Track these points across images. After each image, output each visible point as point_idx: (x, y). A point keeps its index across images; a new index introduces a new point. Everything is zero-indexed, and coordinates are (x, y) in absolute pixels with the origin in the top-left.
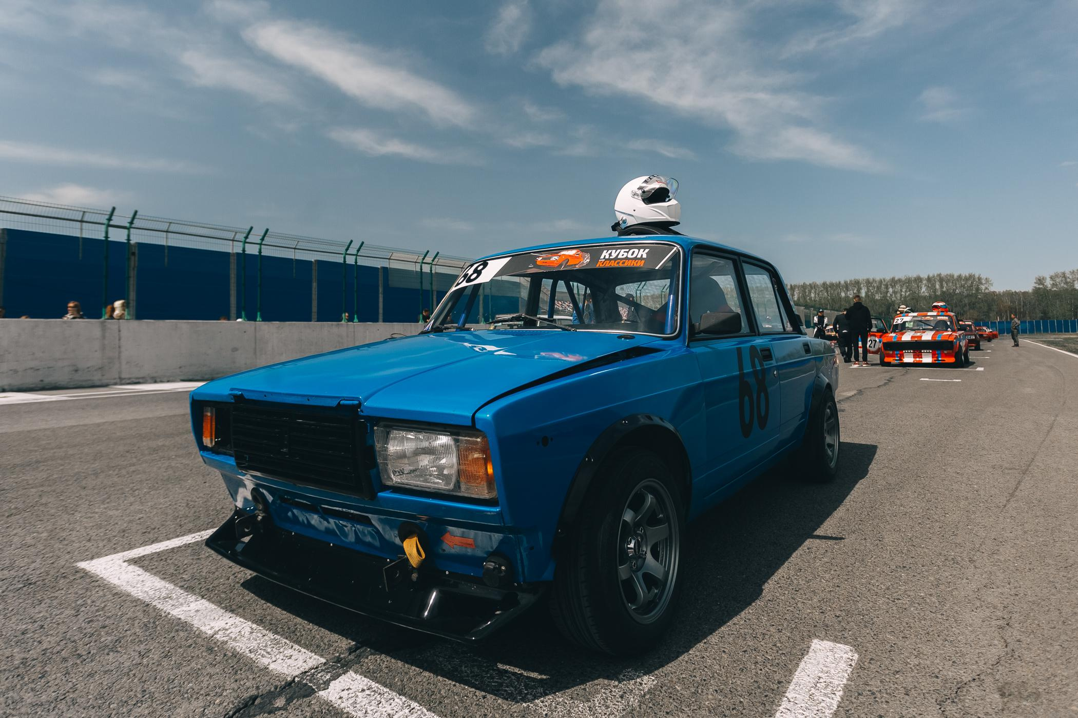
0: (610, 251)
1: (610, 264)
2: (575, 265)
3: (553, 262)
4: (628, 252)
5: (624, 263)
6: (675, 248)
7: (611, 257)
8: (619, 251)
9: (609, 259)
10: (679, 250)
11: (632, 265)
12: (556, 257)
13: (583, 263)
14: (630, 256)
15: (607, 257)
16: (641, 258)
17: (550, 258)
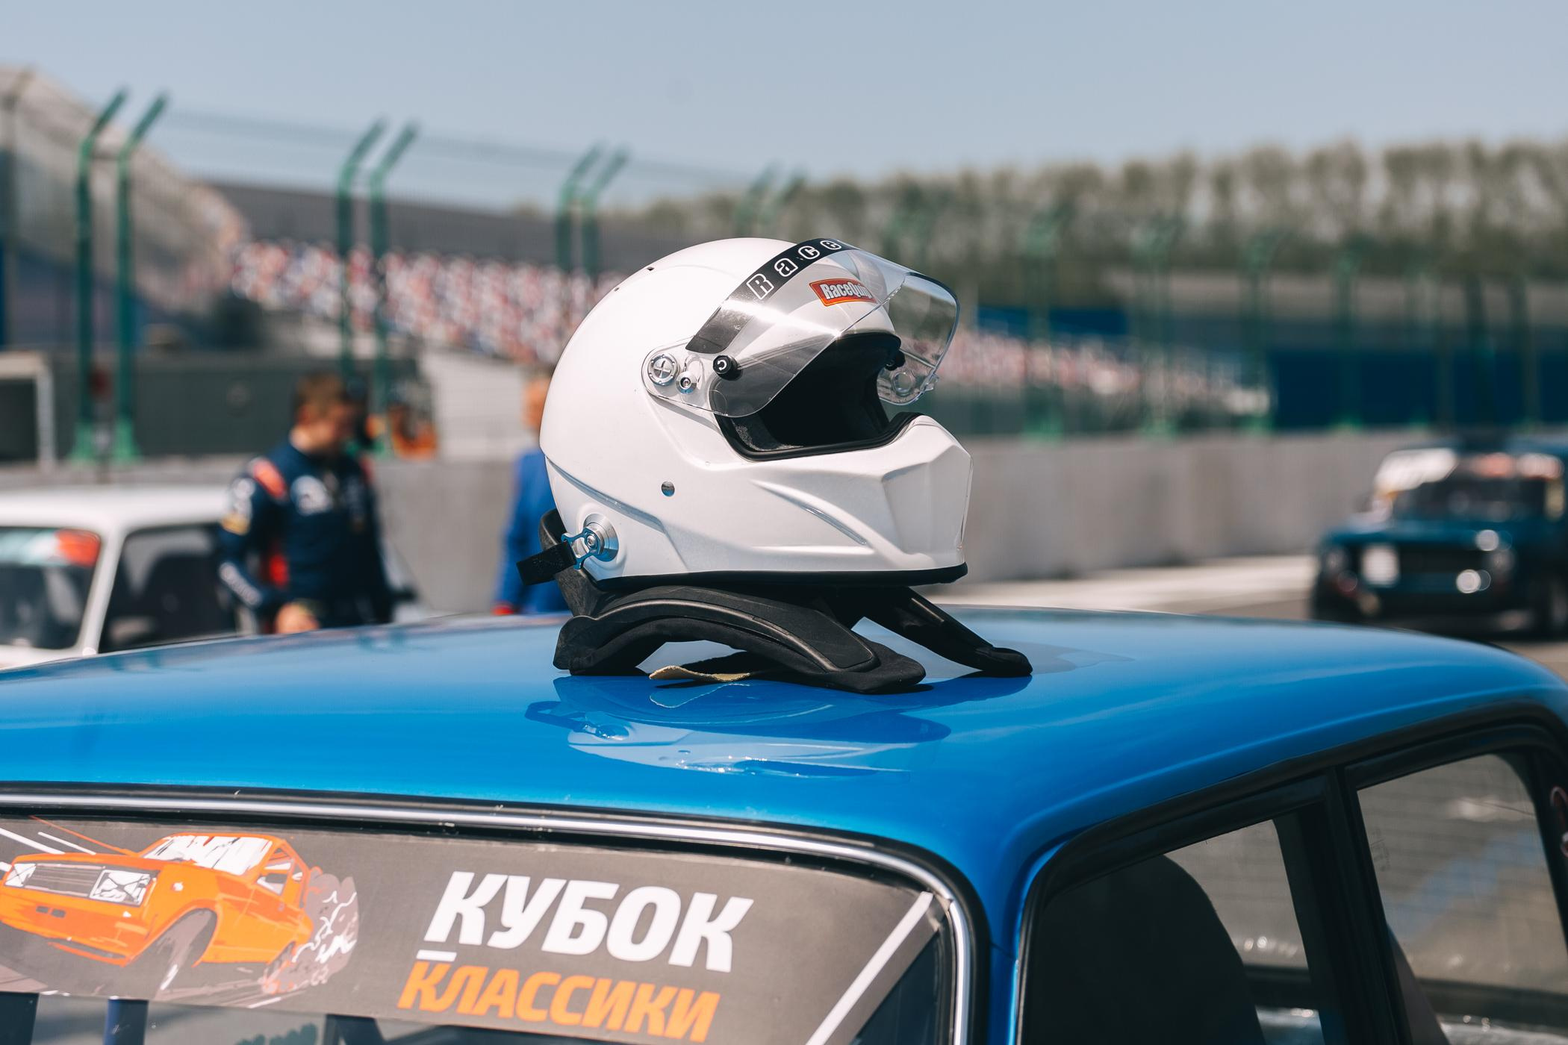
0: (492, 883)
1: (490, 998)
2: (261, 968)
3: (104, 919)
4: (608, 908)
5: (579, 1001)
6: (924, 900)
7: (499, 940)
8: (550, 887)
9: (481, 956)
10: (944, 920)
11: (634, 1025)
12: (128, 878)
13: (309, 963)
14: (622, 948)
15: (472, 934)
16: (697, 977)
17: (86, 881)
